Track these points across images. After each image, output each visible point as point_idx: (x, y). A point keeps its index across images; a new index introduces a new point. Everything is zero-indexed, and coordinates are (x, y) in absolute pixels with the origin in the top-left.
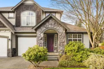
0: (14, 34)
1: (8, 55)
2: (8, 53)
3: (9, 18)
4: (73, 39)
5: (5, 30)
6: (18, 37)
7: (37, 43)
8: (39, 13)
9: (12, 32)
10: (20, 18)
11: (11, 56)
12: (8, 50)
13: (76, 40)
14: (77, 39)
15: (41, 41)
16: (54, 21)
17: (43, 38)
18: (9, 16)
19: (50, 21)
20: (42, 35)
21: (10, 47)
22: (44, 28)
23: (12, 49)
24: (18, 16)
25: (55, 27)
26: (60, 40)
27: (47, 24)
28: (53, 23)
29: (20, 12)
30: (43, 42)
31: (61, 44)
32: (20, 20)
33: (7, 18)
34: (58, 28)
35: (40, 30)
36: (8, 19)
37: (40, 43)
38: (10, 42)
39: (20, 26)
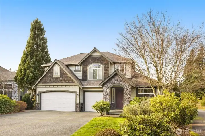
0: (82, 89)
1: (76, 110)
2: (76, 108)
3: (75, 71)
4: (143, 94)
5: (74, 86)
6: (85, 92)
7: (103, 98)
8: (107, 65)
9: (80, 88)
10: (87, 71)
11: (79, 111)
12: (76, 105)
13: (147, 95)
14: (149, 94)
15: (107, 96)
16: (120, 77)
17: (109, 94)
18: (75, 69)
19: (116, 77)
20: (108, 91)
21: (78, 102)
22: (110, 84)
23: (80, 104)
24: (85, 69)
25: (121, 83)
26: (126, 95)
27: (113, 80)
28: (119, 80)
29: (87, 66)
30: (109, 97)
31: (127, 100)
32: (87, 74)
33: (74, 71)
34: (124, 84)
35: (106, 86)
36: (75, 73)
37: (106, 98)
38: (78, 97)
39: (87, 80)
